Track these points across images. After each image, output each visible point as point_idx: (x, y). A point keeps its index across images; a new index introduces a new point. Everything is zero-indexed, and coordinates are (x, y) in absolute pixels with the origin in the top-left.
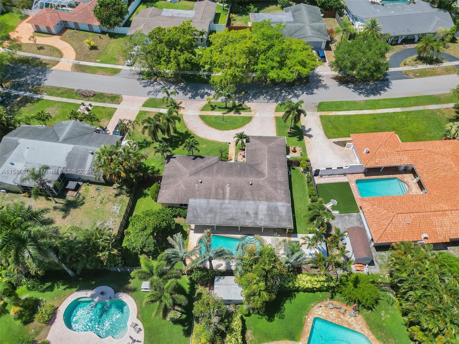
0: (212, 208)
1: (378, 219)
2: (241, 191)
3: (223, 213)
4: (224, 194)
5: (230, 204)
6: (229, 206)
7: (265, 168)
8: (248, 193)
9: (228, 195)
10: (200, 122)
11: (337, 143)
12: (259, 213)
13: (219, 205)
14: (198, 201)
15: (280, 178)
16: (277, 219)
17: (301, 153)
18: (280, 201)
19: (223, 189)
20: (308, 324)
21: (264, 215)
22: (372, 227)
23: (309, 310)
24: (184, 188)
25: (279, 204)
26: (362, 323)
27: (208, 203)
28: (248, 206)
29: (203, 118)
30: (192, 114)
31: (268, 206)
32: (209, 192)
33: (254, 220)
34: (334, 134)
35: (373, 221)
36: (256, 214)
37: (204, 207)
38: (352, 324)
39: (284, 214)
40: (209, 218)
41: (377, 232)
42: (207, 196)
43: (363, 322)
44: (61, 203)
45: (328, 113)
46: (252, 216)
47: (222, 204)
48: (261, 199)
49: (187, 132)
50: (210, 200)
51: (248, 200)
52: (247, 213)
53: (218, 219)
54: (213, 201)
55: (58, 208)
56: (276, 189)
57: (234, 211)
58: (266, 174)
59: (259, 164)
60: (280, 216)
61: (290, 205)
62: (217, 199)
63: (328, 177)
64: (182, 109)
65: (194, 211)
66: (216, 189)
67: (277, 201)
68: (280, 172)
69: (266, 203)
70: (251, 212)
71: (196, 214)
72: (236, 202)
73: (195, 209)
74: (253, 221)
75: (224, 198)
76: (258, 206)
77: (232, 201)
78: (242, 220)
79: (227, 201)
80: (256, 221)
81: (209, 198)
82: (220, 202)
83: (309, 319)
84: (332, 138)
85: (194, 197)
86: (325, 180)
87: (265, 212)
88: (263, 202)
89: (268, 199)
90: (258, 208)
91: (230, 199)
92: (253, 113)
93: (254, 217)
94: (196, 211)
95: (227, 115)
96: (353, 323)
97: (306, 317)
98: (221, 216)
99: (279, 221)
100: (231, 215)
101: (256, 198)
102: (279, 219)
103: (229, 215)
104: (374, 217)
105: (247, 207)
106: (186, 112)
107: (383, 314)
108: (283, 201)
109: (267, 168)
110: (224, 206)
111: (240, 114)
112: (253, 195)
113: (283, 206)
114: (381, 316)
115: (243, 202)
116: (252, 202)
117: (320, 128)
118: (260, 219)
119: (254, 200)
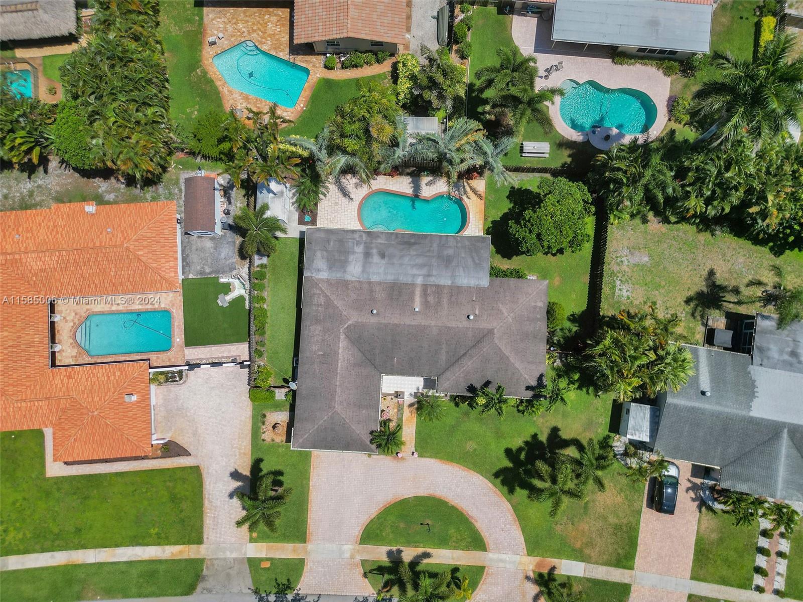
0: (447, 267)
1: (158, 242)
2: (392, 299)
3: (426, 256)
4: (425, 294)
5: (414, 276)
6: (415, 271)
7: (344, 352)
8: (380, 295)
9: (418, 292)
10: (482, 525)
11: (182, 452)
12: (361, 256)
13: (434, 273)
14: (473, 282)
15: (317, 332)
16: (332, 244)
17: (264, 423)
18: (322, 280)
19: (426, 304)
20: (304, 99)
21: (354, 253)
22: (171, 229)
23: (300, 117)
24: (501, 305)
25: (324, 275)
26: (228, 101)
27: (453, 277)
28: (381, 270)
29: (477, 542)
30: (504, 556)
31: (345, 271)
32: (453, 299)
33: (372, 243)
34: (184, 480)
35: (167, 239)
36: (367, 255)
37: (461, 269)
38: (242, 99)
39: (319, 254)
40: (450, 247)
41: (166, 218)
42: (456, 291)
43: (226, 102)
44: (730, 302)
45: (181, 552)
46: (375, 251)
47: (429, 276)
48: (357, 284)
49: (511, 491)
50: (449, 283)
51: (380, 283)
52: (383, 256)
53: (435, 245)
54: (445, 281)
55: (731, 291)
56: (329, 304)
57: (406, 260)
58: (342, 337)
59: (354, 365)
60: (327, 251)
61: (307, 274)
62: (438, 286)
63: (223, 357)
64: (531, 575)
65: (477, 262)
66: (439, 303)
67: (328, 280)
68: (315, 348)
69: (349, 277)
70: (376, 259)
71: (474, 254)
72: (403, 279)
73: (478, 266)
74: (374, 241)
75: (425, 287)
76: (363, 271)
77: (409, 280)
78: (393, 242)
79: (419, 281)
80: (368, 241)
81: (451, 288)
82: (432, 280)
83: (302, 105)
84: (191, 468)
85: (480, 290)
86: (230, 351)
87: (351, 258)
88: (354, 279)
89: (344, 284)
90: (364, 267)
91: (413, 285)
92: (358, 558)
93: (371, 248)
94: (474, 261)
95: (420, 550)
96: (241, 101)
97: (305, 109)
98: (429, 251)
99: (328, 241)
100: (413, 253)
101: (365, 286)
102: (329, 244)
103: (415, 253)
104: (162, 247)
105: (383, 268)
106: (520, 563)
107: (196, 113)
108: (318, 279)
109: (340, 351)
110: (424, 271)
111: (390, 554)
112: (371, 291)
113: (319, 270)
114: (198, 111)
115: (390, 278)
116: (375, 278)
117: (210, 502)
118: (361, 244)
119: (370, 283)
